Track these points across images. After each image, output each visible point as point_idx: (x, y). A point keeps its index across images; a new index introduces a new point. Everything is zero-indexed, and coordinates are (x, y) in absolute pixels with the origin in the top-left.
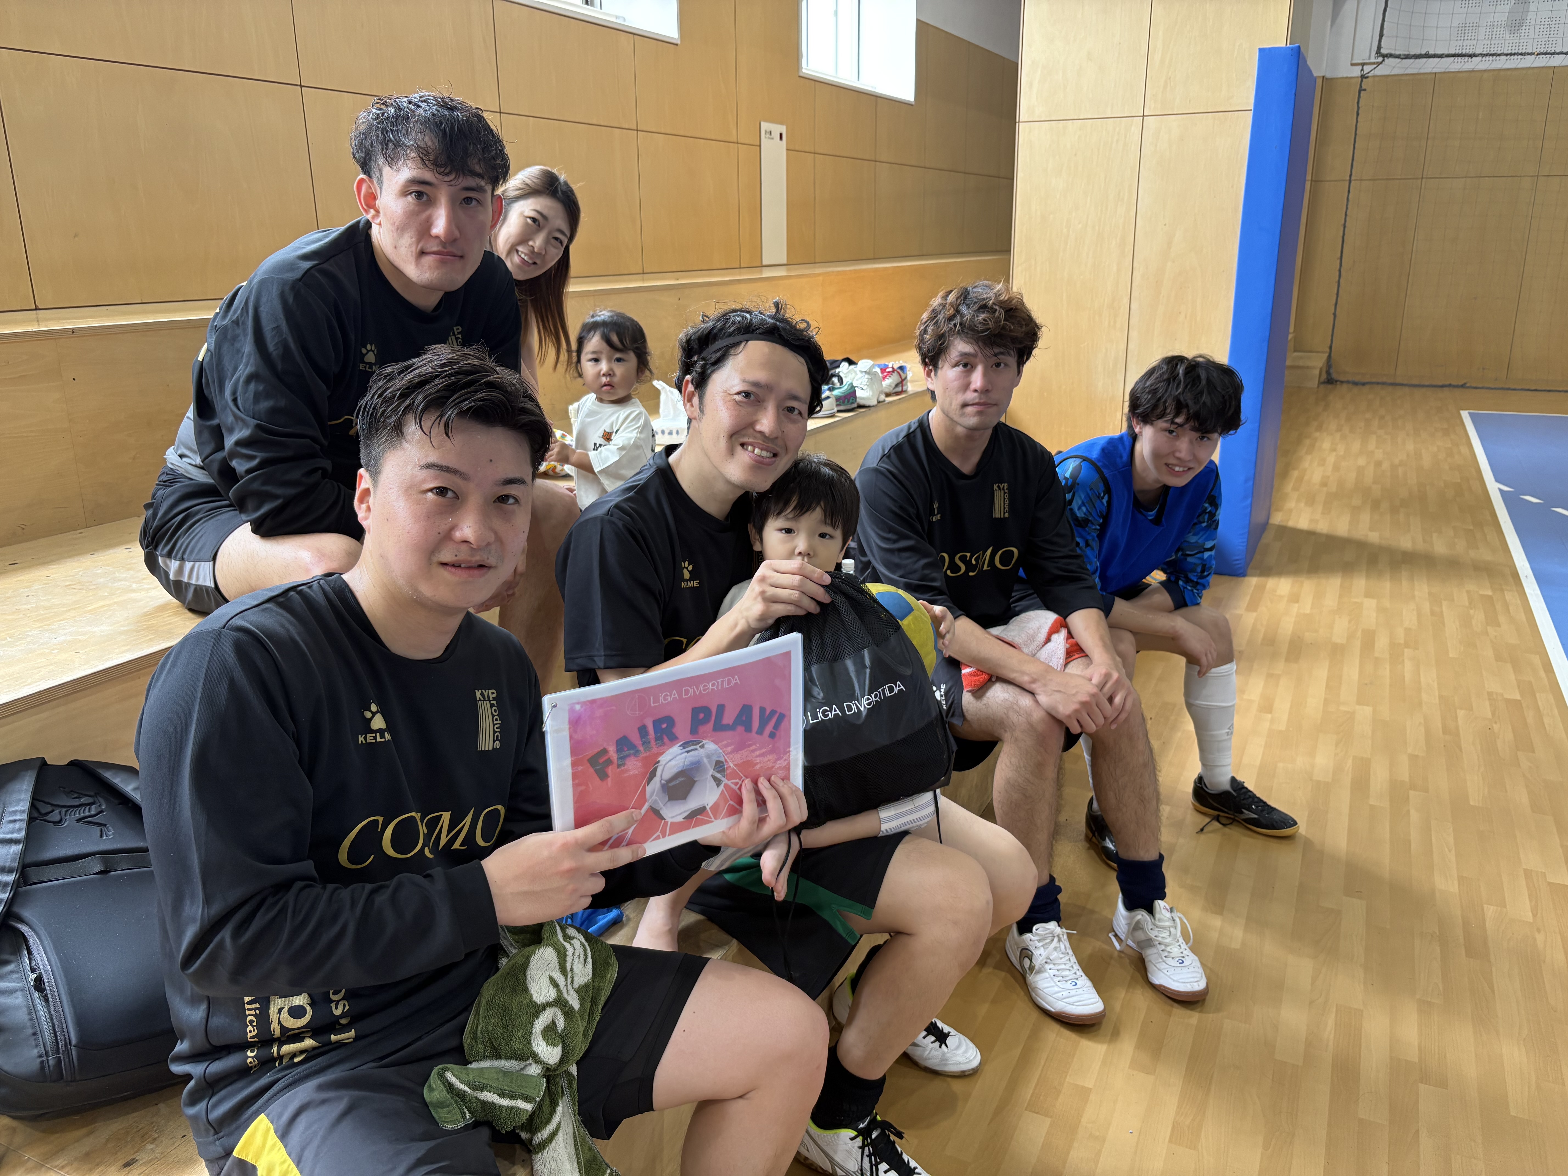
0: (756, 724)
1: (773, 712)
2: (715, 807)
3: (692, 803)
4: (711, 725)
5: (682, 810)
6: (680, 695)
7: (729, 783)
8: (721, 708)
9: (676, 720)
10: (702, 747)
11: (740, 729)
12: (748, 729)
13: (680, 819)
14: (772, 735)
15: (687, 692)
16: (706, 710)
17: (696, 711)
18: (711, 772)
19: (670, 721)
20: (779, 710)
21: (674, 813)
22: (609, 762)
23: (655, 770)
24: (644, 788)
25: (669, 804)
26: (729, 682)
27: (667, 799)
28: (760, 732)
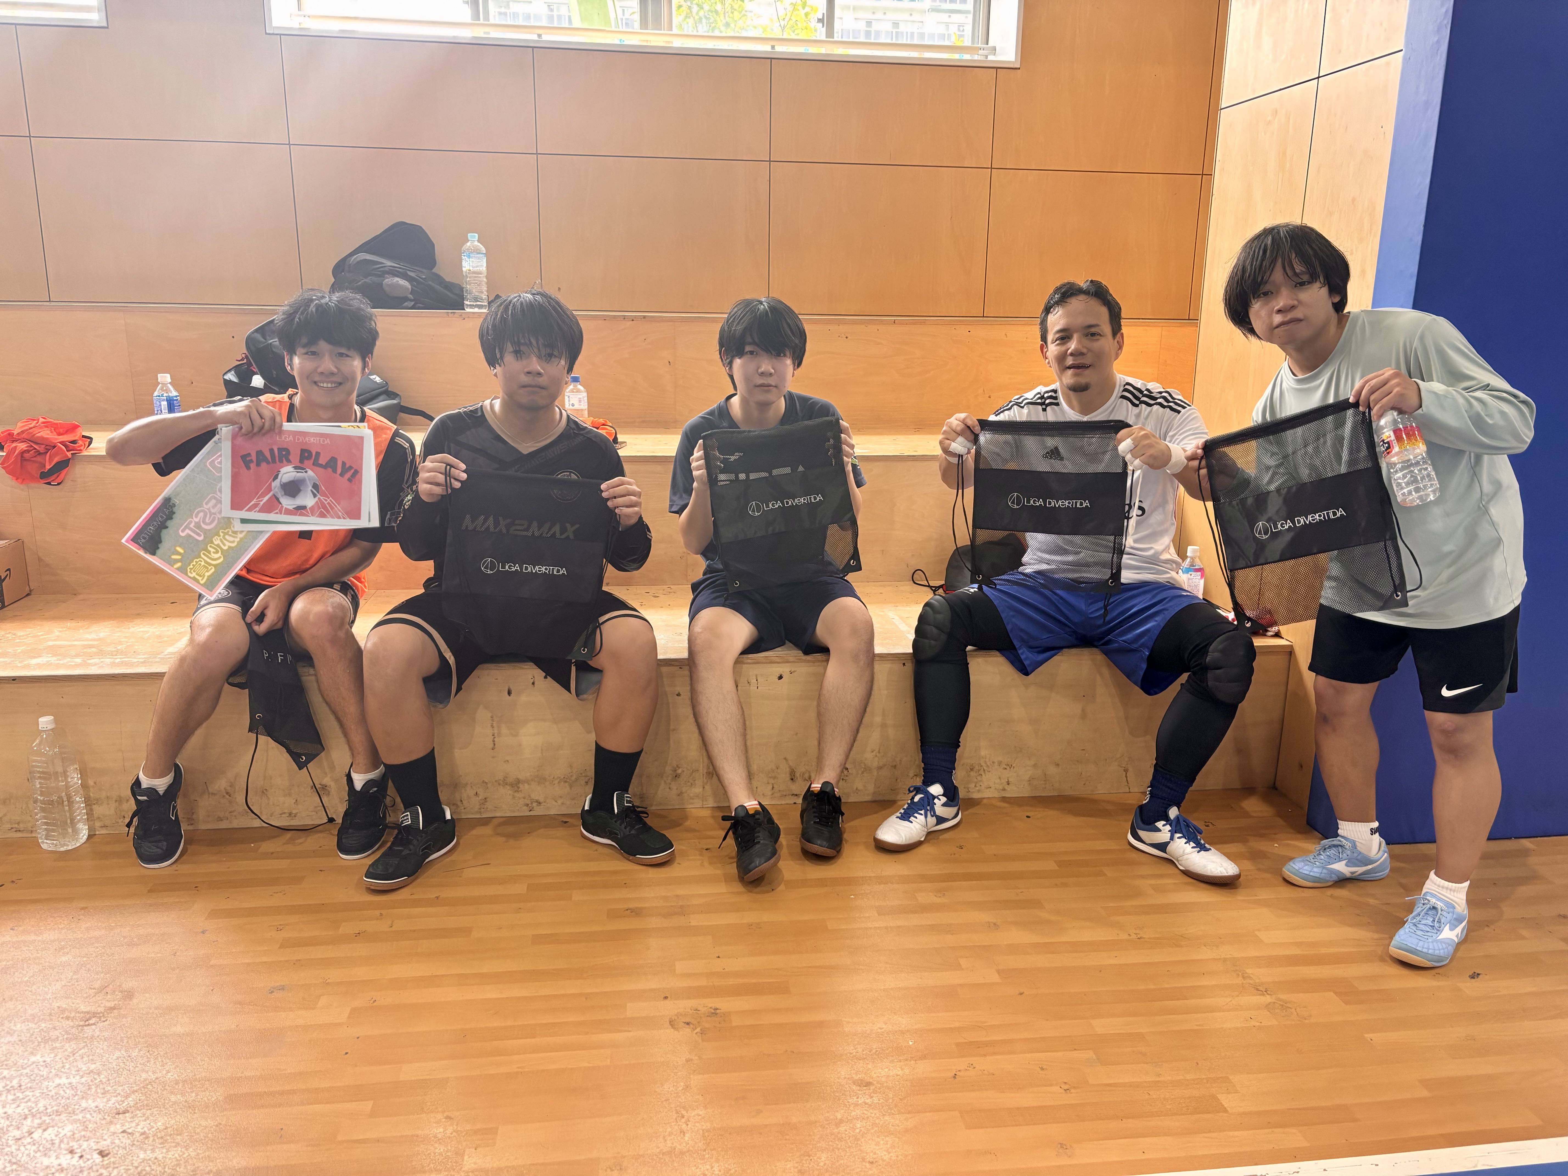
0: (339, 471)
1: (351, 468)
2: (312, 508)
3: (299, 501)
4: (312, 461)
5: (292, 503)
6: (294, 439)
7: (322, 498)
8: (318, 454)
9: (291, 452)
10: (306, 472)
11: (330, 470)
12: (335, 471)
13: (291, 508)
14: (350, 480)
15: (298, 439)
16: (310, 453)
17: (303, 451)
18: (310, 488)
19: (288, 452)
20: (355, 467)
21: (287, 503)
22: (251, 461)
23: (278, 475)
24: (271, 483)
25: (284, 497)
26: (324, 441)
27: (283, 493)
28: (342, 475)
